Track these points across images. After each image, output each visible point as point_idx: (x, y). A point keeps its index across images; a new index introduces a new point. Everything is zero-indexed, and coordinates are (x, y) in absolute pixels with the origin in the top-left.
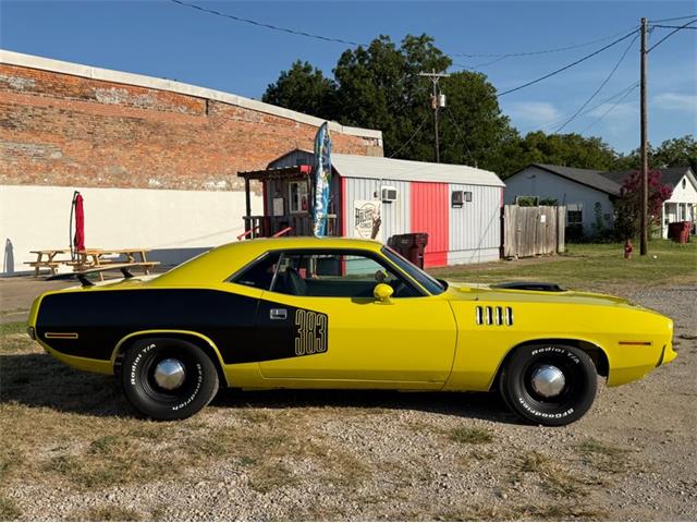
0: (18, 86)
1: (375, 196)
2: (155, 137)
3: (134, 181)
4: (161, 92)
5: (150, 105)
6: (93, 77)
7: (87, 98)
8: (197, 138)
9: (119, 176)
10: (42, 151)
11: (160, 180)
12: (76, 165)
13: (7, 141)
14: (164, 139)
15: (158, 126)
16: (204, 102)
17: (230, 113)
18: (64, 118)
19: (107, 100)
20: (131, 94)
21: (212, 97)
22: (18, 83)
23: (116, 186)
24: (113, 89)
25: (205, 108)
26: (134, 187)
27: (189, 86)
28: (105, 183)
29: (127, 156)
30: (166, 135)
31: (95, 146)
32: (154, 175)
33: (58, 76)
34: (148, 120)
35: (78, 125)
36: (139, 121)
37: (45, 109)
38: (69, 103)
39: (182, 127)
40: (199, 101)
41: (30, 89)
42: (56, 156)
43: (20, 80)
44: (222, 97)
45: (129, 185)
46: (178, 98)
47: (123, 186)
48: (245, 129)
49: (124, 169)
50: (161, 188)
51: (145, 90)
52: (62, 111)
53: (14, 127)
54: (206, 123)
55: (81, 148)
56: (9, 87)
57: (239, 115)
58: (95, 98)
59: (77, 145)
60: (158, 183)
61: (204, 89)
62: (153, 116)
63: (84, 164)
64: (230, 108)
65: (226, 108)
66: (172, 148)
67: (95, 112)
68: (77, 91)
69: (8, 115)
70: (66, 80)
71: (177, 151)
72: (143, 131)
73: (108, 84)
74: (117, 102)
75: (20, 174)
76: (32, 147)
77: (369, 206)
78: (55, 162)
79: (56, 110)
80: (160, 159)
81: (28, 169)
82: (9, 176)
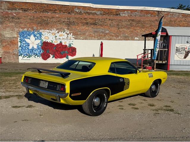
0: (98, 14)
1: (187, 42)
2: (138, 25)
3: (130, 38)
4: (142, 11)
5: (138, 15)
6: (120, 9)
7: (118, 15)
8: (153, 24)
9: (126, 37)
10: (103, 31)
11: (138, 38)
12: (112, 34)
13: (94, 28)
14: (141, 25)
15: (139, 21)
16: (157, 12)
17: (168, 15)
18: (110, 21)
19: (124, 15)
20: (132, 12)
21: (160, 10)
22: (98, 13)
23: (124, 40)
24: (126, 11)
25: (157, 14)
26: (130, 40)
27: (152, 8)
28: (121, 39)
29: (128, 31)
30: (142, 24)
31: (119, 29)
32: (137, 36)
33: (109, 10)
34: (136, 20)
35: (114, 23)
36: (133, 20)
37: (105, 19)
38: (112, 17)
39: (148, 21)
40: (155, 12)
41: (102, 14)
42: (107, 32)
43: (99, 12)
44: (164, 10)
45: (128, 40)
46: (148, 12)
47: (126, 40)
48: (172, 20)
49: (127, 35)
50: (139, 40)
51: (136, 11)
52: (110, 19)
53: (96, 25)
54: (157, 19)
55: (114, 29)
56: (96, 14)
57: (171, 15)
58: (120, 15)
59: (113, 29)
60: (138, 39)
61: (158, 8)
62: (138, 18)
63: (115, 34)
64: (167, 13)
65: (166, 13)
66: (143, 28)
67: (119, 19)
68: (115, 13)
69: (95, 22)
70: (112, 11)
71: (145, 28)
72: (134, 23)
73: (124, 10)
74: (127, 15)
75: (97, 37)
76: (101, 29)
77: (183, 46)
78: (107, 34)
79: (108, 19)
80: (139, 31)
81: (100, 36)
82: (94, 37)
